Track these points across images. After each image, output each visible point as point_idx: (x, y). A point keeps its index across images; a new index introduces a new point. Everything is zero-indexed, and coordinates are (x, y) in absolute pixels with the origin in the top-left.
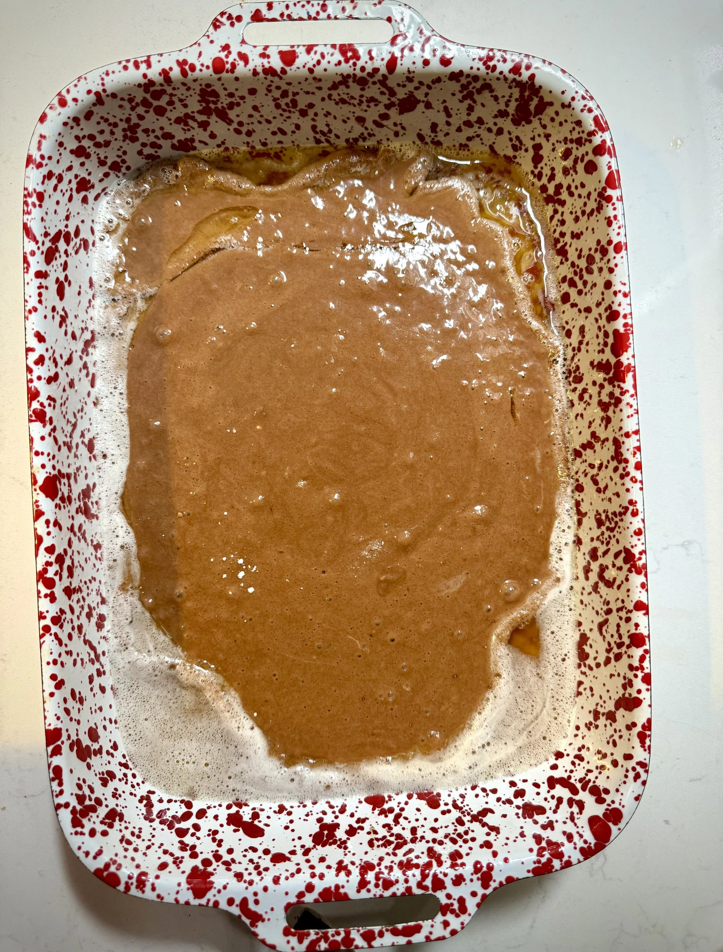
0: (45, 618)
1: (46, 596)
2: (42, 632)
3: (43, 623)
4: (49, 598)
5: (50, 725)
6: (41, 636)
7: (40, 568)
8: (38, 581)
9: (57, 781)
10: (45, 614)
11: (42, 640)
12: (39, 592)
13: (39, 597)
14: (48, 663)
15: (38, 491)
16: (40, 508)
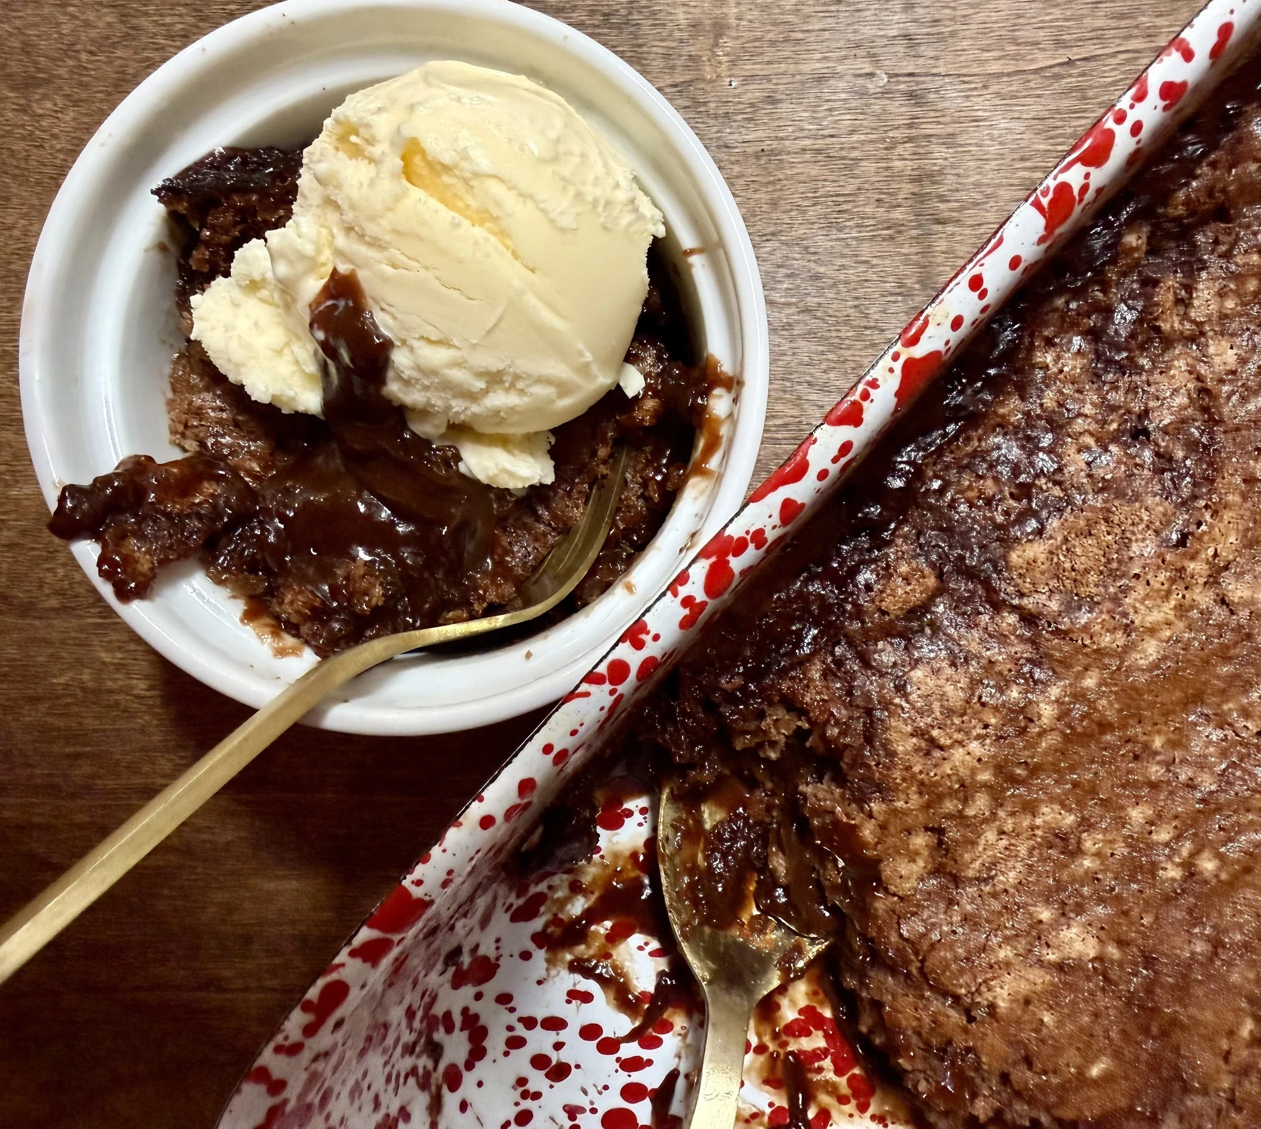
0: (638, 645)
1: (687, 602)
2: (602, 669)
3: (625, 652)
4: (687, 611)
5: (419, 883)
6: (592, 678)
7: (735, 531)
8: (704, 553)
9: (308, 1018)
10: (647, 638)
11: (584, 687)
12: (682, 578)
13: (672, 588)
14: (547, 749)
15: (898, 366)
16: (866, 404)
